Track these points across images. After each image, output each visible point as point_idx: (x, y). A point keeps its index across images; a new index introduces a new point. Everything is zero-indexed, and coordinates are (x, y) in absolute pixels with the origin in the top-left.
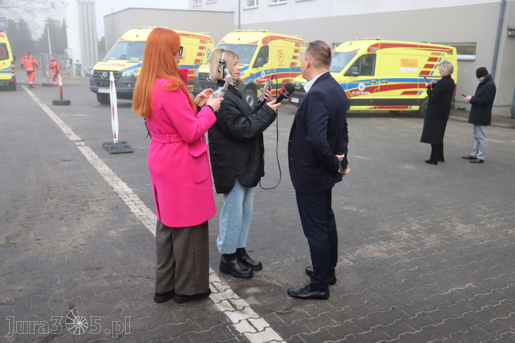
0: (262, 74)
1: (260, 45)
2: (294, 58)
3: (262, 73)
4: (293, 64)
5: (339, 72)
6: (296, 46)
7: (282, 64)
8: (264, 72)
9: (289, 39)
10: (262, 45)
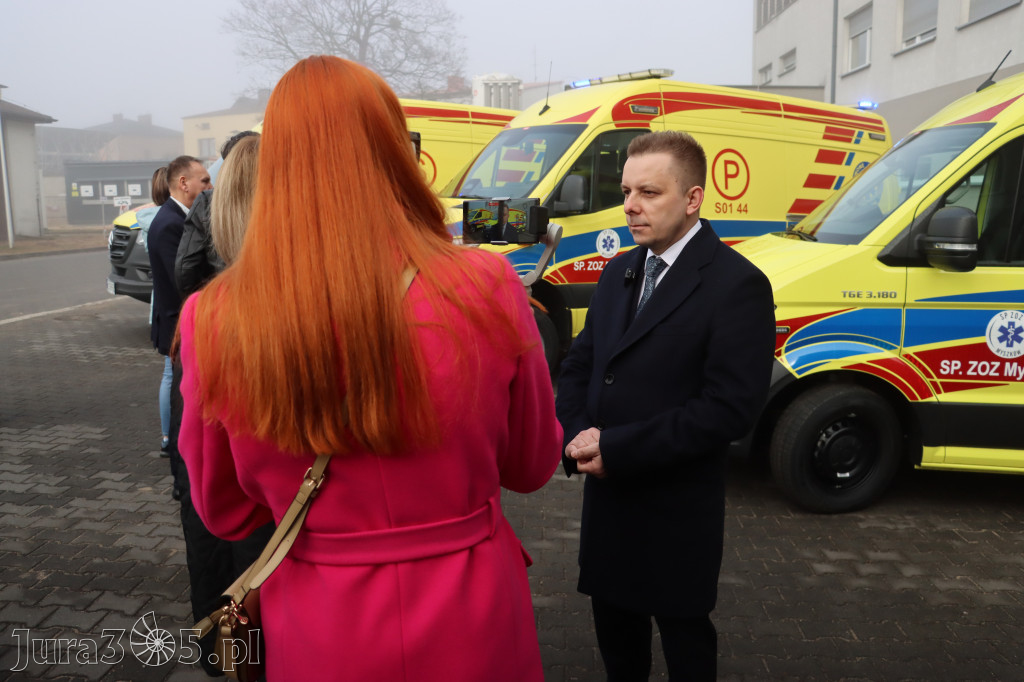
0: (599, 243)
1: (601, 123)
2: (815, 181)
3: (601, 238)
4: (803, 207)
5: (855, 239)
6: (825, 137)
7: (736, 203)
8: (615, 236)
9: (788, 108)
10: (612, 127)
